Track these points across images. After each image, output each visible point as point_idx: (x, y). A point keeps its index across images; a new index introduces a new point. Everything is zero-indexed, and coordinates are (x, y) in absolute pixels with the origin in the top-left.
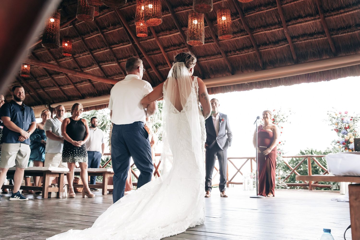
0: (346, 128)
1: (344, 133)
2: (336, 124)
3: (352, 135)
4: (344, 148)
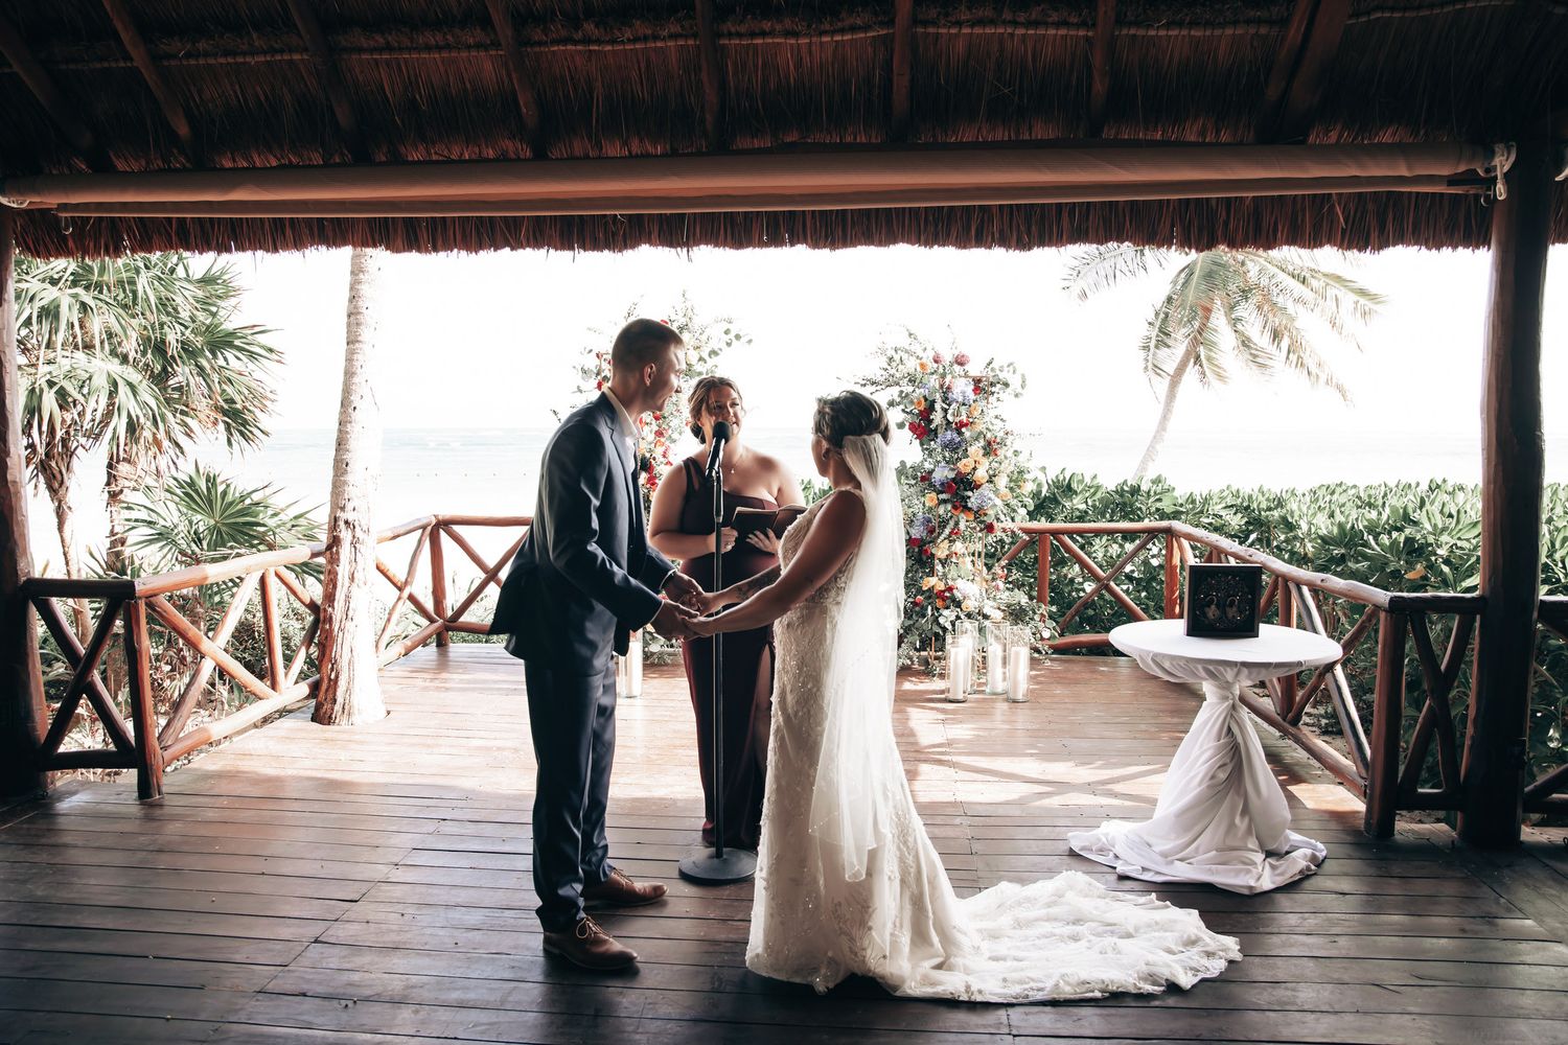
1: (950, 442)
2: (919, 403)
3: (982, 452)
4: (949, 507)
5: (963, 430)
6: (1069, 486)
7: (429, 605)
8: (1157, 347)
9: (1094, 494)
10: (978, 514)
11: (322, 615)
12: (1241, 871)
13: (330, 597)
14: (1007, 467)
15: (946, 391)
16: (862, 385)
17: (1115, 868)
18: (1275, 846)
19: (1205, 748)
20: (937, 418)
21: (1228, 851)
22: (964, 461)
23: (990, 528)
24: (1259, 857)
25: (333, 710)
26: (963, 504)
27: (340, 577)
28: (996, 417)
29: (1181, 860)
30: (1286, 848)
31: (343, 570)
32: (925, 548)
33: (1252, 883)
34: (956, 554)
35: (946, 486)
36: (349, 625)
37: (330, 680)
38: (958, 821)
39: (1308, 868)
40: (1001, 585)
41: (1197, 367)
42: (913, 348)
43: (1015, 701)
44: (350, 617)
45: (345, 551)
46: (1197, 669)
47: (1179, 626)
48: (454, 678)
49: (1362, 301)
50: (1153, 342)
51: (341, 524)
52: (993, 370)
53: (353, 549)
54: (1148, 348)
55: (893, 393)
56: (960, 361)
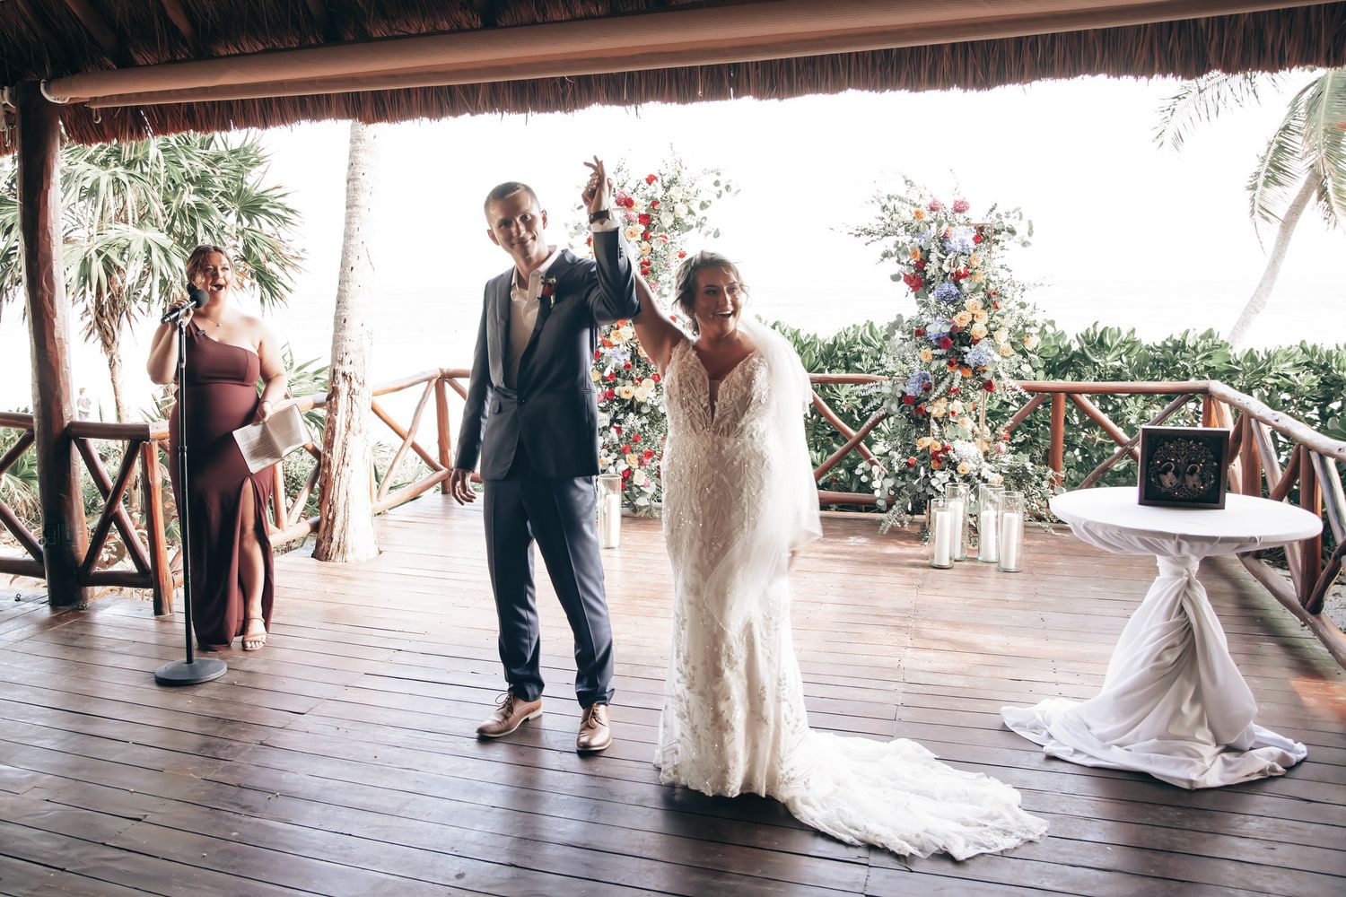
0: (957, 278)
1: (947, 294)
2: (915, 254)
3: (980, 305)
4: (944, 363)
5: (961, 281)
6: (1101, 341)
7: (434, 455)
8: (1266, 184)
9: (1130, 350)
10: (977, 371)
11: (322, 460)
12: (1183, 762)
13: (329, 444)
14: (1009, 322)
15: (943, 239)
16: (856, 235)
17: (1042, 746)
18: (1232, 742)
19: (1153, 626)
20: (931, 269)
21: (1170, 740)
22: (960, 314)
23: (988, 386)
24: (1209, 750)
25: (329, 547)
26: (960, 360)
27: (337, 425)
28: (1002, 267)
29: (1120, 745)
30: (1250, 744)
31: (340, 420)
32: (919, 406)
33: (1194, 777)
34: (953, 413)
35: (942, 341)
36: (346, 470)
37: (328, 520)
38: (893, 686)
39: (1272, 769)
40: (1003, 446)
41: (1322, 202)
42: (910, 196)
43: (1006, 571)
44: (346, 462)
45: (343, 402)
46: (1132, 540)
47: (1133, 493)
50: (1262, 178)
51: (340, 376)
52: (998, 216)
53: (350, 399)
54: (1254, 187)
55: (889, 243)
56: (959, 208)
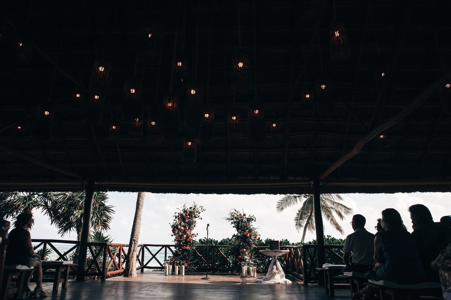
1: (243, 230)
2: (237, 223)
3: (248, 231)
5: (245, 227)
8: (300, 219)
10: (248, 243)
14: (253, 235)
15: (242, 220)
20: (240, 225)
22: (245, 233)
23: (250, 246)
25: (128, 274)
27: (131, 250)
28: (251, 225)
40: (253, 257)
42: (236, 213)
48: (144, 275)
49: (346, 209)
51: (133, 240)
52: (250, 217)
53: (134, 245)
54: (298, 220)
55: (232, 221)
56: (244, 215)
